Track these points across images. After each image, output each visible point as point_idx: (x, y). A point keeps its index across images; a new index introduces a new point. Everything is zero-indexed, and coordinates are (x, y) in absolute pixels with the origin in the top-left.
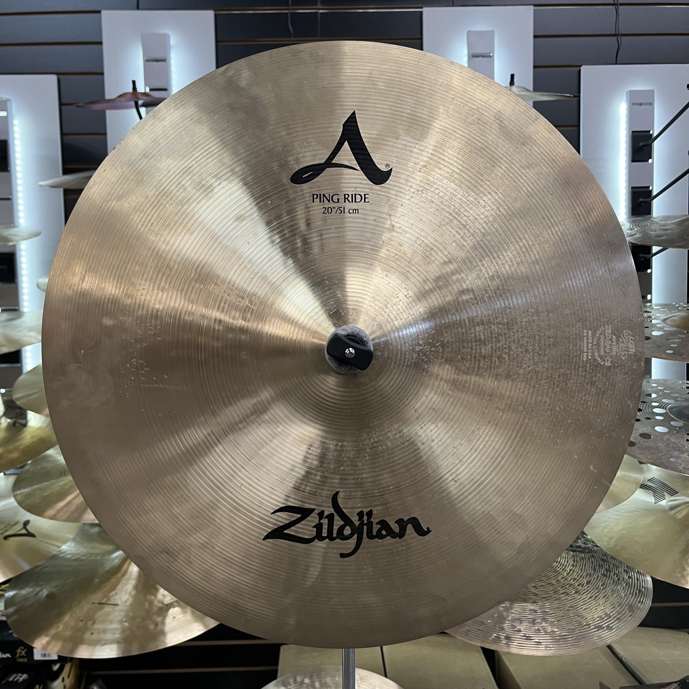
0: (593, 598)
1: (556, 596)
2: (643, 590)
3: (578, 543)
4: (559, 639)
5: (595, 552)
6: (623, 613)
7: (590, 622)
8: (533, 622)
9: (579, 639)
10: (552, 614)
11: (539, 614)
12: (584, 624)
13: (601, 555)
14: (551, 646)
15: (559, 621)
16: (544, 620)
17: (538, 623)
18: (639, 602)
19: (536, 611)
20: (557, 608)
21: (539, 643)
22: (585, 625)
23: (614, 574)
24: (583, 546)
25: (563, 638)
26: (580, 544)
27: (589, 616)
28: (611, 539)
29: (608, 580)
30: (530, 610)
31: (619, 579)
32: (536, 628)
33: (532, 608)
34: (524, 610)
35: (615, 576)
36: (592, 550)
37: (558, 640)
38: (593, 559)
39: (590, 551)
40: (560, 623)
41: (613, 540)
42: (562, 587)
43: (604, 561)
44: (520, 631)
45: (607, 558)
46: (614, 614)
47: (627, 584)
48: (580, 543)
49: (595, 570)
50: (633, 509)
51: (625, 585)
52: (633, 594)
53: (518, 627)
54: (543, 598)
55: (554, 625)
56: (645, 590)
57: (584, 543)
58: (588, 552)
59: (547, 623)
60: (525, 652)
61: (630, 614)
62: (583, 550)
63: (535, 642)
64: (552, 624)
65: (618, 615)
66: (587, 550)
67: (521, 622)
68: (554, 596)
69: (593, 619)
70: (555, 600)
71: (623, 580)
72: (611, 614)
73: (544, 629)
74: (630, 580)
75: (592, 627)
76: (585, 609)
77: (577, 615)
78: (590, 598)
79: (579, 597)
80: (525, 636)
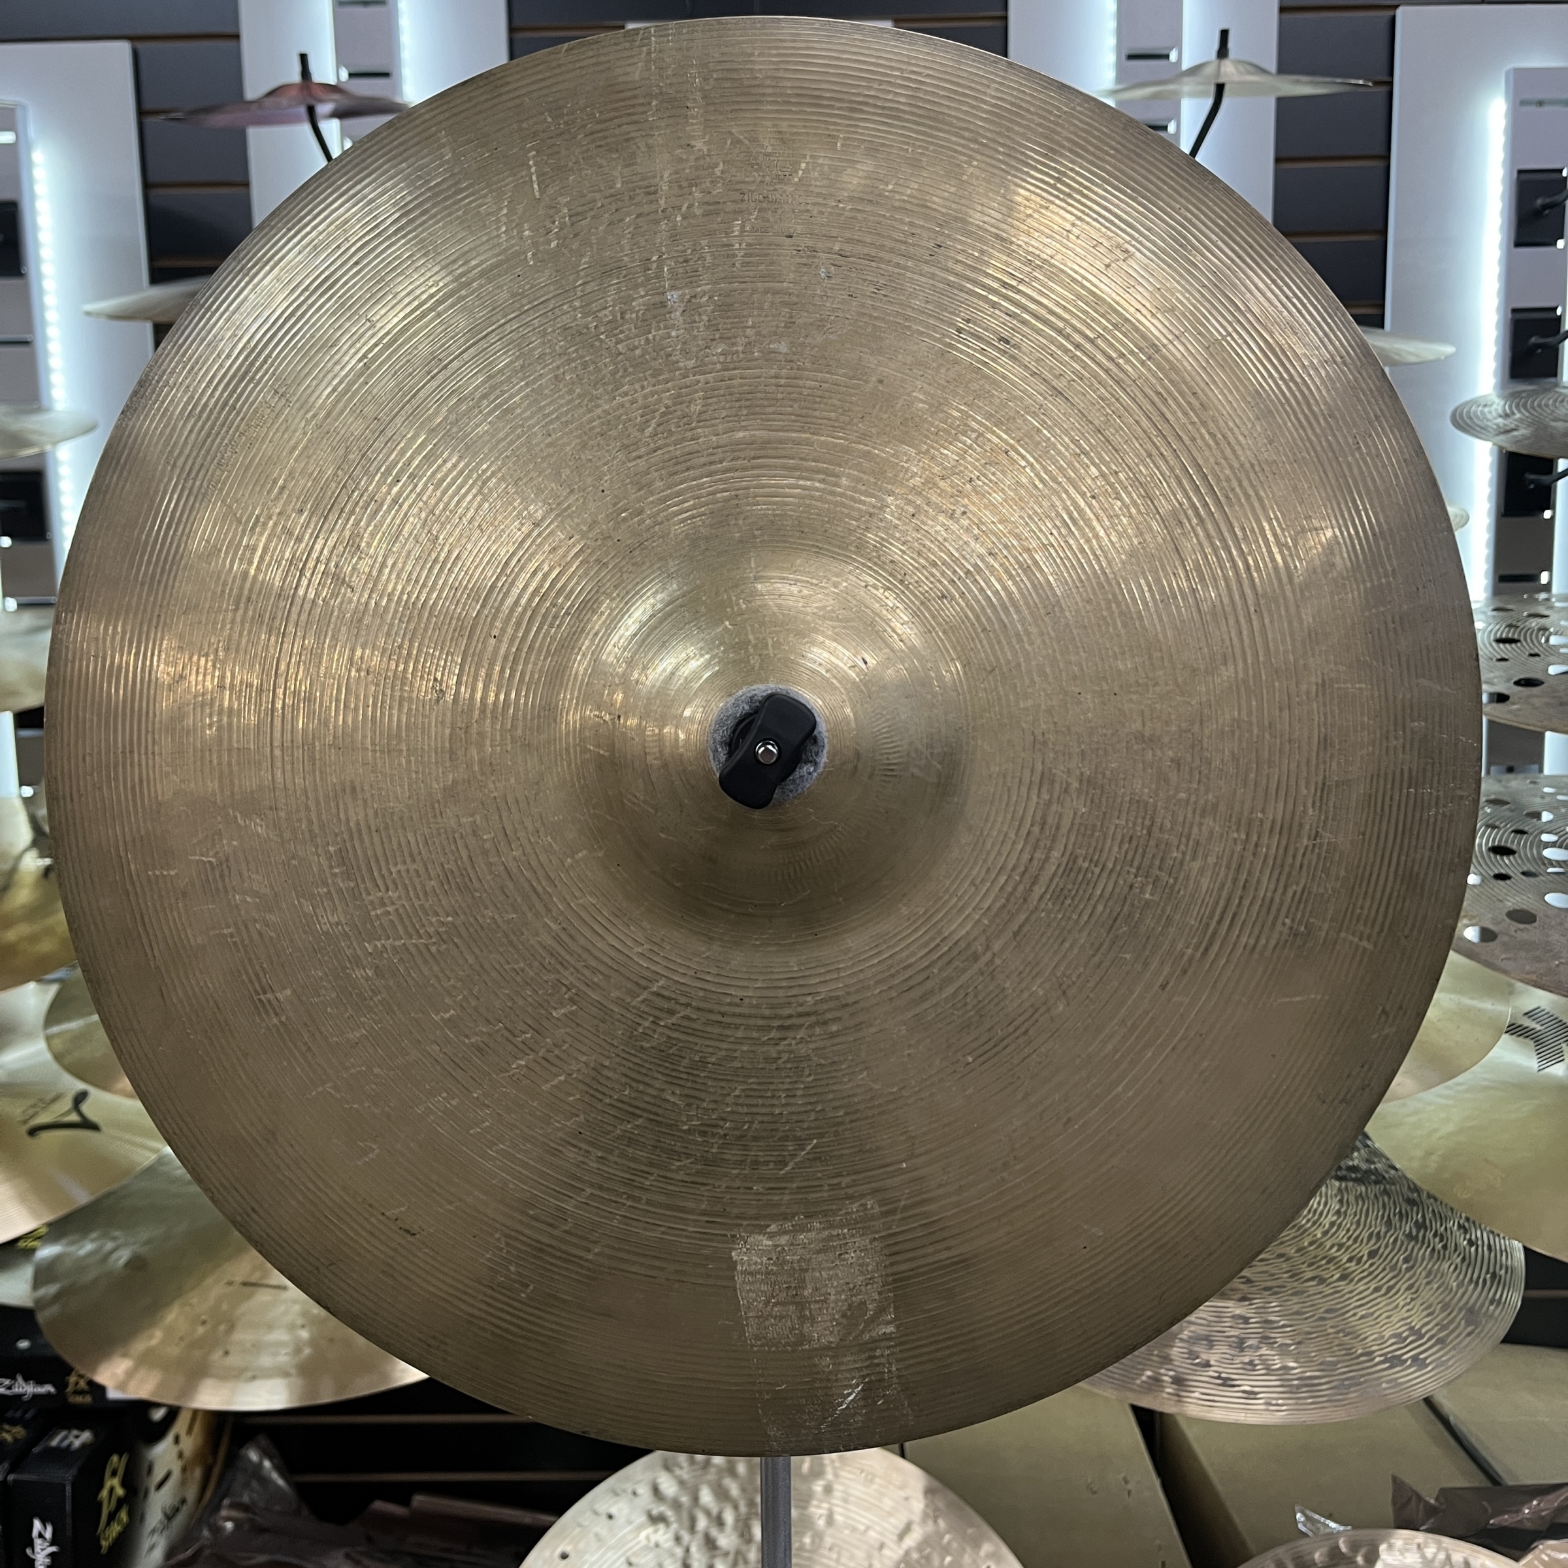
0: (1383, 1291)
1: (1295, 1284)
2: (1503, 1272)
3: (1353, 1160)
4: (1298, 1387)
5: (1392, 1182)
6: (1452, 1327)
7: (1374, 1348)
8: (1240, 1345)
9: (1343, 1387)
10: (1284, 1326)
11: (1254, 1327)
12: (1360, 1351)
13: (1405, 1190)
14: (1280, 1402)
15: (1299, 1343)
16: (1265, 1340)
17: (1250, 1347)
18: (1491, 1303)
19: (1246, 1320)
20: (1297, 1313)
21: (1251, 1395)
22: (1362, 1355)
23: (1435, 1235)
24: (1364, 1166)
25: (1307, 1383)
26: (1356, 1162)
27: (1371, 1334)
28: (1429, 1153)
29: (1420, 1249)
30: (1233, 1317)
31: (1445, 1247)
32: (1247, 1360)
33: (1238, 1312)
34: (1219, 1317)
35: (1437, 1240)
36: (1384, 1178)
37: (1295, 1388)
38: (1386, 1199)
39: (1380, 1179)
40: (1303, 1348)
41: (1434, 1158)
42: (1310, 1265)
43: (1411, 1202)
44: (1207, 1365)
45: (1419, 1195)
46: (1430, 1329)
47: (1464, 1259)
48: (1356, 1159)
49: (1389, 1223)
50: (1485, 1083)
51: (1459, 1260)
52: (1477, 1283)
53: (1205, 1356)
54: (1266, 1289)
55: (1289, 1354)
56: (1506, 1272)
57: (1368, 1161)
58: (1376, 1182)
59: (1272, 1349)
60: (1217, 1415)
61: (1470, 1329)
62: (1365, 1177)
63: (1244, 1392)
64: (1283, 1350)
65: (1440, 1331)
66: (1373, 1177)
67: (1210, 1343)
68: (1289, 1286)
69: (1381, 1339)
70: (1292, 1295)
71: (1456, 1250)
72: (1423, 1331)
73: (1264, 1362)
74: (1473, 1249)
75: (1378, 1359)
76: (1362, 1317)
77: (1342, 1331)
78: (1377, 1289)
79: (1351, 1287)
80: (1219, 1378)
